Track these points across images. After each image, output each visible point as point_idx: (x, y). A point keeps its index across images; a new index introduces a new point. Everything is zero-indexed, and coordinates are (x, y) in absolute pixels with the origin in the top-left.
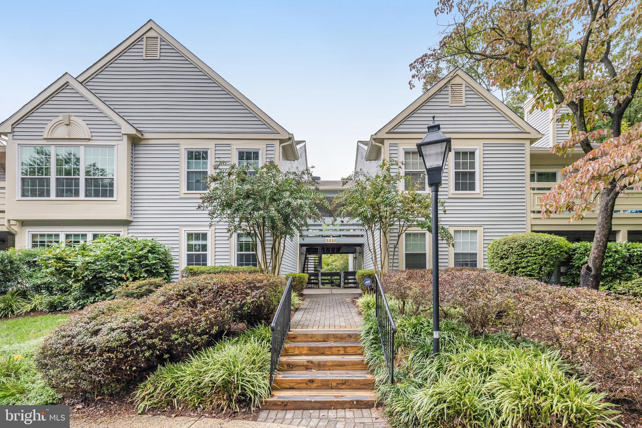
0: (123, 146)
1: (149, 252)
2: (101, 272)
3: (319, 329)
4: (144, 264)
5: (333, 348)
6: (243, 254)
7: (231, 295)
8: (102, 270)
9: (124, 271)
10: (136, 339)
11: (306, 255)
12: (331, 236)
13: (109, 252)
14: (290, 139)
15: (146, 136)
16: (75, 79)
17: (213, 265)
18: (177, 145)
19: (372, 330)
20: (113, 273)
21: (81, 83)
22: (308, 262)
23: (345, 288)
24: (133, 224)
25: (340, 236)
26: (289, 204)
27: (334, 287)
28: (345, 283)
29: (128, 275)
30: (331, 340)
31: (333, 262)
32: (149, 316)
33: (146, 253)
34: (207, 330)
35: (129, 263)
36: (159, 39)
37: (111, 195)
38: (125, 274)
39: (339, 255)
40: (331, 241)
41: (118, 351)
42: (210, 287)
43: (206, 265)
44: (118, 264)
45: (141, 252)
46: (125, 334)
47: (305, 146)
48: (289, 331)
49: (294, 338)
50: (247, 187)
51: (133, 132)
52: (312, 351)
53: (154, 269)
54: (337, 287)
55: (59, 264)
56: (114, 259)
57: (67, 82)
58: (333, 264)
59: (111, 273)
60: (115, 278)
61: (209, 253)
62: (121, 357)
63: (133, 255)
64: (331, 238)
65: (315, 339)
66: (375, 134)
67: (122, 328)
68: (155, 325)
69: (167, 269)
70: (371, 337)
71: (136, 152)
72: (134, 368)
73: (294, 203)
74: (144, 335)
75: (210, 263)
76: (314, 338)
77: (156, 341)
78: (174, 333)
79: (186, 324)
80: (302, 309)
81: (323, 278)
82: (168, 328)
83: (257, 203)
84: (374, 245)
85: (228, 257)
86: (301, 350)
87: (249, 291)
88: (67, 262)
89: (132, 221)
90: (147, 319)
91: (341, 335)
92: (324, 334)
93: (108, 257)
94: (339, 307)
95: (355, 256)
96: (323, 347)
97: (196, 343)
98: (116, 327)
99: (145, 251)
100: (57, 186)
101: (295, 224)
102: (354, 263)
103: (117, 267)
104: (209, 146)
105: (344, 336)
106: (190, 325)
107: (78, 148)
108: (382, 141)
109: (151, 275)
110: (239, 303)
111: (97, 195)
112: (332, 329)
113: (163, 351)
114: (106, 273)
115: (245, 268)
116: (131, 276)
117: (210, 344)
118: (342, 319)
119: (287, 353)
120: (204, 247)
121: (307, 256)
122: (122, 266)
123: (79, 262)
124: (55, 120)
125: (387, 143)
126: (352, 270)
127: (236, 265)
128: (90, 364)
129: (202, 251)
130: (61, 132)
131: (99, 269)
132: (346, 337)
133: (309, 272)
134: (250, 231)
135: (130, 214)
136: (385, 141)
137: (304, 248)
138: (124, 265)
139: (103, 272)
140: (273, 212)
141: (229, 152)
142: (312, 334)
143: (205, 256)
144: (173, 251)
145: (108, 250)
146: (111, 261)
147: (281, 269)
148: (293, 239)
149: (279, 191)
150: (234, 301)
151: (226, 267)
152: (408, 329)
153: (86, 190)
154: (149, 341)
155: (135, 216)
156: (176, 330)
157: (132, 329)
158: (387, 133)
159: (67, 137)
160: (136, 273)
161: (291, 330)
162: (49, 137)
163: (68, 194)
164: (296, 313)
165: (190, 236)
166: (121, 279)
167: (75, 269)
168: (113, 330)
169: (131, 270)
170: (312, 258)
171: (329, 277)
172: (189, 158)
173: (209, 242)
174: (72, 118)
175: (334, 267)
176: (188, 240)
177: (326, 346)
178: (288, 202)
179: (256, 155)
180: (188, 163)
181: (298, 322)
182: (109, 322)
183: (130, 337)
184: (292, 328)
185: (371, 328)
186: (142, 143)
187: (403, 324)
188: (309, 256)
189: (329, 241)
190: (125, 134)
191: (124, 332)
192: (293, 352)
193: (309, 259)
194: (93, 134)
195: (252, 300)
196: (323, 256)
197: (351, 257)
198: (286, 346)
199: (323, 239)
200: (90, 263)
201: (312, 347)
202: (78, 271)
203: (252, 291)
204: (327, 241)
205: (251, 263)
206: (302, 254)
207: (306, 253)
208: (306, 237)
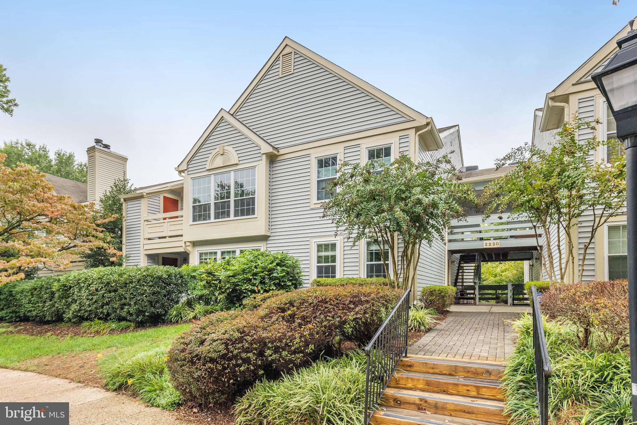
0: (262, 166)
1: (278, 264)
2: (238, 285)
3: (448, 358)
4: (273, 276)
5: (460, 387)
6: (373, 264)
7: (332, 310)
8: (239, 283)
9: (256, 283)
10: (232, 352)
11: (460, 263)
12: (492, 239)
13: (245, 266)
14: (428, 124)
15: (282, 152)
16: (228, 112)
17: (342, 276)
18: (308, 155)
19: (522, 368)
20: (247, 286)
21: (232, 115)
22: (463, 272)
23: (514, 305)
24: (271, 238)
25: (506, 238)
26: (419, 202)
27: (499, 304)
28: (514, 299)
29: (259, 288)
30: (460, 374)
31: (502, 272)
32: (245, 329)
33: (275, 266)
34: (302, 348)
35: (260, 276)
36: (293, 54)
37: (253, 213)
38: (257, 287)
40: (492, 244)
41: (217, 363)
42: (310, 301)
43: (334, 277)
44: (251, 277)
45: (270, 265)
46: (223, 346)
47: (458, 131)
48: (406, 356)
49: (410, 366)
50: (370, 187)
51: (270, 150)
52: (430, 387)
53: (283, 281)
54: (502, 304)
55: (209, 278)
56: (248, 272)
57: (223, 117)
58: (503, 274)
59: (246, 285)
60: (249, 291)
61: (338, 265)
62: (220, 368)
63: (264, 269)
64: (492, 242)
65: (437, 371)
66: (554, 91)
67: (221, 340)
68: (249, 338)
69: (294, 282)
70: (519, 378)
71: (274, 169)
72: (232, 381)
73: (426, 200)
74: (239, 348)
75: (339, 275)
76: (436, 368)
77: (250, 355)
78: (269, 348)
79: (280, 340)
80: (436, 330)
81: (482, 291)
82: (263, 343)
83: (382, 204)
84: (549, 246)
85: (357, 268)
86: (415, 383)
87: (352, 306)
88: (214, 275)
89: (269, 236)
90: (244, 332)
91: (476, 369)
92: (451, 366)
93: (244, 271)
94: (489, 330)
95: (531, 264)
96: (445, 383)
97: (291, 361)
98: (217, 338)
99: (275, 264)
100: (215, 210)
101: (433, 226)
102: (531, 272)
103: (250, 280)
104: (338, 151)
105: (479, 371)
106: (284, 341)
107: (229, 174)
108: (565, 98)
109: (279, 288)
110: (338, 319)
111: (243, 214)
112: (466, 359)
113: (258, 367)
114: (242, 285)
115: (374, 279)
116: (262, 288)
117: (306, 364)
118: (486, 347)
119: (398, 384)
120: (334, 259)
121: (462, 265)
122: (255, 279)
123: (222, 275)
124: (214, 152)
125: (573, 100)
127: (365, 277)
128: (197, 372)
129: (331, 262)
130: (219, 162)
131: (237, 282)
132: (483, 373)
133: (465, 284)
134: (378, 238)
135: (268, 230)
136: (571, 97)
137: (458, 256)
138: (256, 277)
139: (239, 285)
140: (398, 213)
141: (358, 153)
142: (434, 364)
143: (334, 268)
144: (302, 263)
145: (244, 264)
146: (246, 275)
147: (417, 281)
148: (433, 244)
149: (409, 187)
150: (333, 317)
151: (353, 279)
152: (585, 373)
153: (235, 210)
154: (244, 355)
155: (273, 231)
156: (270, 345)
157: (229, 342)
158: (573, 85)
159: (222, 165)
160: (266, 286)
161: (408, 355)
162: (210, 168)
163: (223, 216)
164: (427, 335)
165: (320, 247)
166: (253, 292)
167: (220, 282)
168: (214, 341)
169: (262, 283)
170: (469, 268)
171: (494, 291)
172: (319, 167)
173: (338, 253)
174: (226, 148)
176: (318, 251)
177: (449, 382)
178: (418, 199)
179: (387, 152)
180: (319, 172)
181: (422, 347)
182: (213, 333)
183: (227, 349)
184: (410, 353)
185: (521, 364)
186: (278, 160)
187: (579, 364)
188: (465, 265)
189: (488, 244)
190: (264, 154)
191: (223, 344)
192: (405, 385)
193: (465, 268)
194: (240, 159)
195: (355, 317)
197: (526, 264)
198: (396, 375)
199: (481, 242)
200: (230, 276)
201: (430, 381)
202: (223, 284)
203: (356, 306)
204: (486, 245)
205: (382, 274)
206: (453, 262)
207: (460, 262)
208: (458, 241)
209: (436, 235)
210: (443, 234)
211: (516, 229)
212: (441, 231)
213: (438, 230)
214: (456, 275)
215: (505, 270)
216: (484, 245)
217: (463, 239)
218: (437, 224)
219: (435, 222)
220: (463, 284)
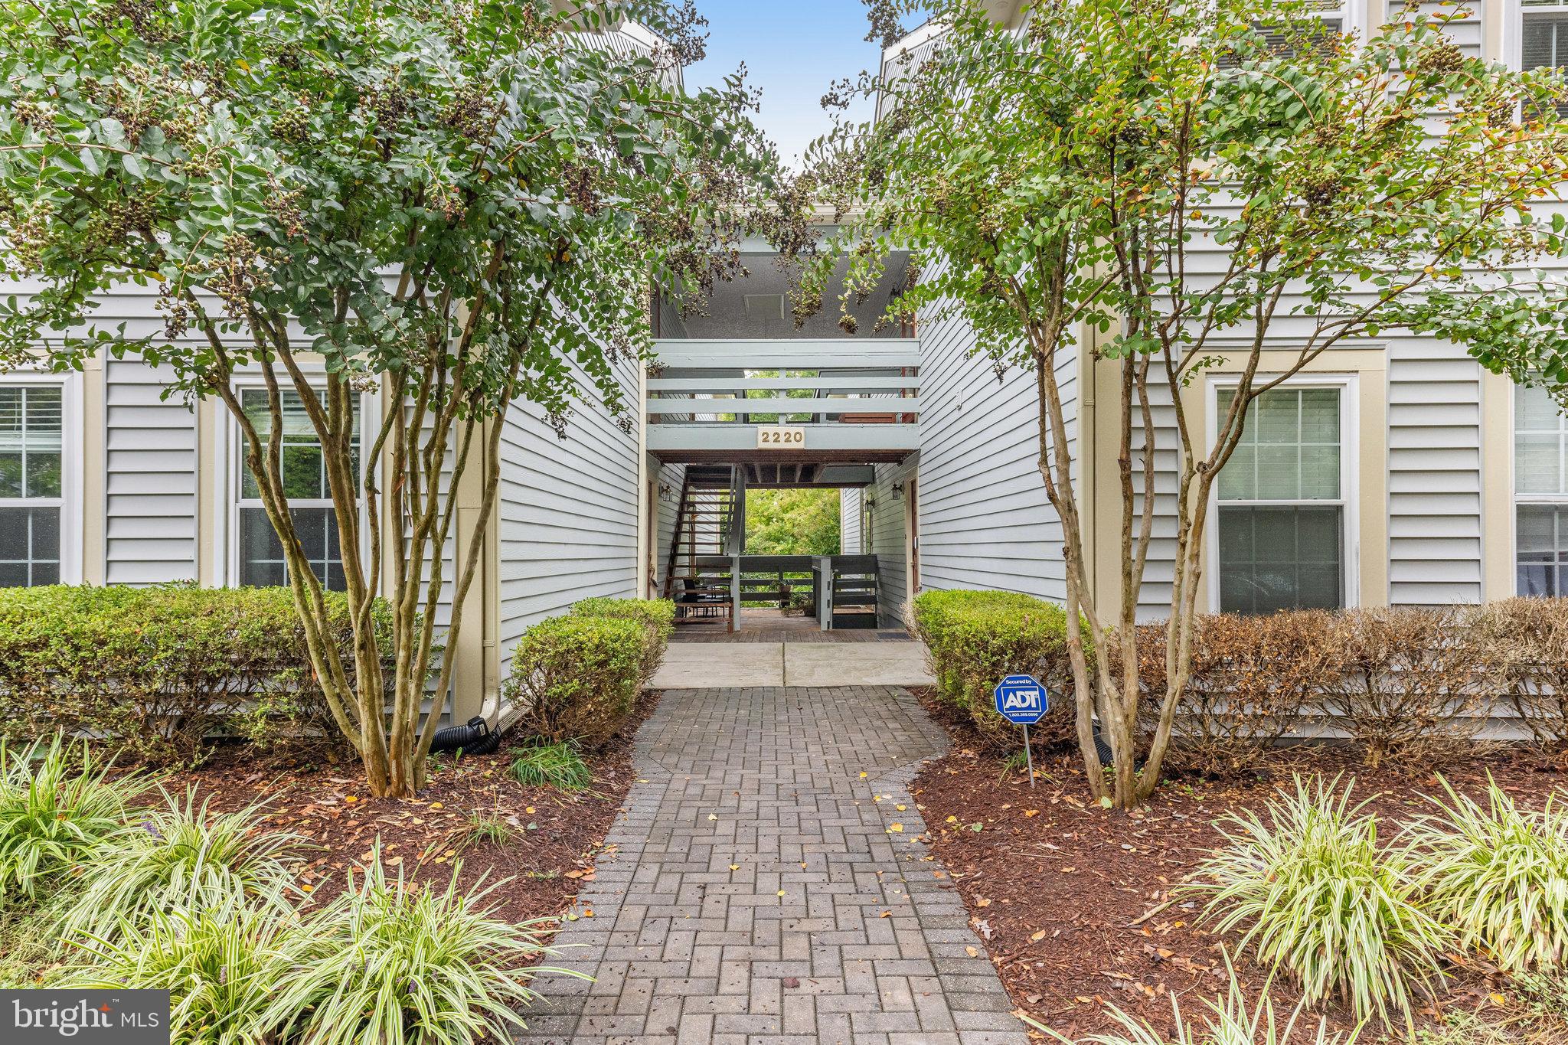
11: (685, 493)
12: (782, 420)
17: (97, 573)
22: (694, 513)
25: (815, 418)
31: (785, 511)
39: (809, 492)
40: (782, 438)
58: (787, 516)
61: (76, 506)
64: (782, 429)
75: (75, 563)
81: (749, 576)
85: (187, 529)
95: (867, 497)
101: (568, 335)
102: (866, 521)
120: (46, 472)
121: (691, 498)
126: (857, 552)
127: (234, 583)
133: (699, 549)
137: (679, 469)
143: (47, 521)
170: (710, 504)
171: (775, 576)
173: (75, 441)
175: (788, 526)
188: (698, 497)
189: (771, 438)
193: (699, 508)
196: (751, 494)
197: (850, 501)
199: (745, 430)
204: (765, 440)
205: (326, 561)
206: (664, 490)
207: (685, 487)
208: (680, 422)
209: (585, 381)
210: (616, 375)
211: (843, 392)
212: (609, 364)
213: (593, 360)
214: (673, 529)
215: (792, 507)
216: (761, 438)
217: (693, 416)
218: (586, 325)
219: (576, 314)
220: (693, 549)
